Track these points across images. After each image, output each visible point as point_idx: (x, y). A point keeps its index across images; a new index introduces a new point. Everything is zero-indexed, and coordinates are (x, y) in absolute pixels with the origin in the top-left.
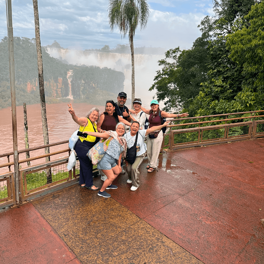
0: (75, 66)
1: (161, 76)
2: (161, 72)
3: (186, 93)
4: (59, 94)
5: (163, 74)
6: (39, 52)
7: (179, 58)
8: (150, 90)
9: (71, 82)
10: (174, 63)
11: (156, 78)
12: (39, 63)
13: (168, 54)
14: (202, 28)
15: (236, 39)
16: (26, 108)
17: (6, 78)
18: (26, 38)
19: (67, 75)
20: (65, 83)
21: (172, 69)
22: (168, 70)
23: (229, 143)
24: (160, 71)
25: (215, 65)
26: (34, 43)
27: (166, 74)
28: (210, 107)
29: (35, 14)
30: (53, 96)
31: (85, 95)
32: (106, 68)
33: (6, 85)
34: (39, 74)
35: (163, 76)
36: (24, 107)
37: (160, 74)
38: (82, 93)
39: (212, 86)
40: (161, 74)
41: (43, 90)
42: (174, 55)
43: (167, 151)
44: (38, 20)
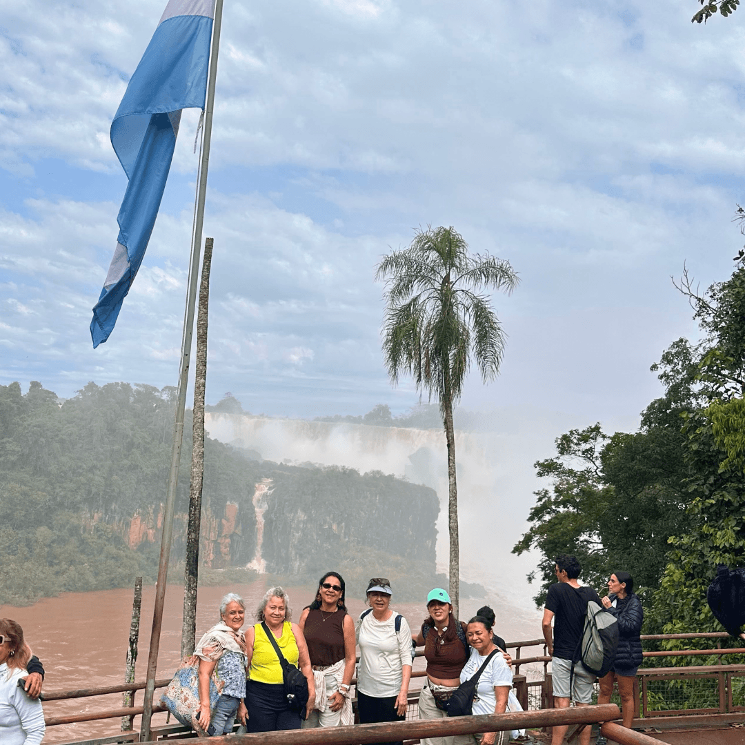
0: (282, 466)
1: (553, 507)
2: (550, 495)
3: (632, 567)
4: (223, 555)
5: (557, 503)
6: (198, 443)
7: (604, 456)
8: (518, 550)
9: (266, 515)
10: (589, 472)
11: (537, 513)
12: (194, 470)
13: (565, 445)
14: (665, 372)
15: (734, 420)
16: (142, 592)
17: (72, 503)
18: (145, 386)
19: (253, 493)
20: (246, 519)
21: (588, 486)
22: (575, 491)
23: (737, 726)
24: (546, 491)
25: (711, 485)
26: (168, 401)
27: (568, 501)
28: (702, 616)
29: (199, 354)
30: (206, 562)
31: (306, 560)
32: (378, 472)
33: (68, 523)
34: (192, 499)
35: (558, 509)
36: (136, 590)
37: (549, 503)
38: (296, 554)
39: (706, 549)
40: (553, 500)
41: (197, 541)
42: (584, 446)
43: (538, 736)
44: (205, 366)
